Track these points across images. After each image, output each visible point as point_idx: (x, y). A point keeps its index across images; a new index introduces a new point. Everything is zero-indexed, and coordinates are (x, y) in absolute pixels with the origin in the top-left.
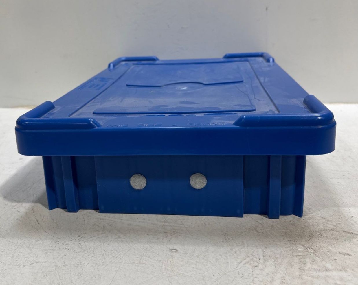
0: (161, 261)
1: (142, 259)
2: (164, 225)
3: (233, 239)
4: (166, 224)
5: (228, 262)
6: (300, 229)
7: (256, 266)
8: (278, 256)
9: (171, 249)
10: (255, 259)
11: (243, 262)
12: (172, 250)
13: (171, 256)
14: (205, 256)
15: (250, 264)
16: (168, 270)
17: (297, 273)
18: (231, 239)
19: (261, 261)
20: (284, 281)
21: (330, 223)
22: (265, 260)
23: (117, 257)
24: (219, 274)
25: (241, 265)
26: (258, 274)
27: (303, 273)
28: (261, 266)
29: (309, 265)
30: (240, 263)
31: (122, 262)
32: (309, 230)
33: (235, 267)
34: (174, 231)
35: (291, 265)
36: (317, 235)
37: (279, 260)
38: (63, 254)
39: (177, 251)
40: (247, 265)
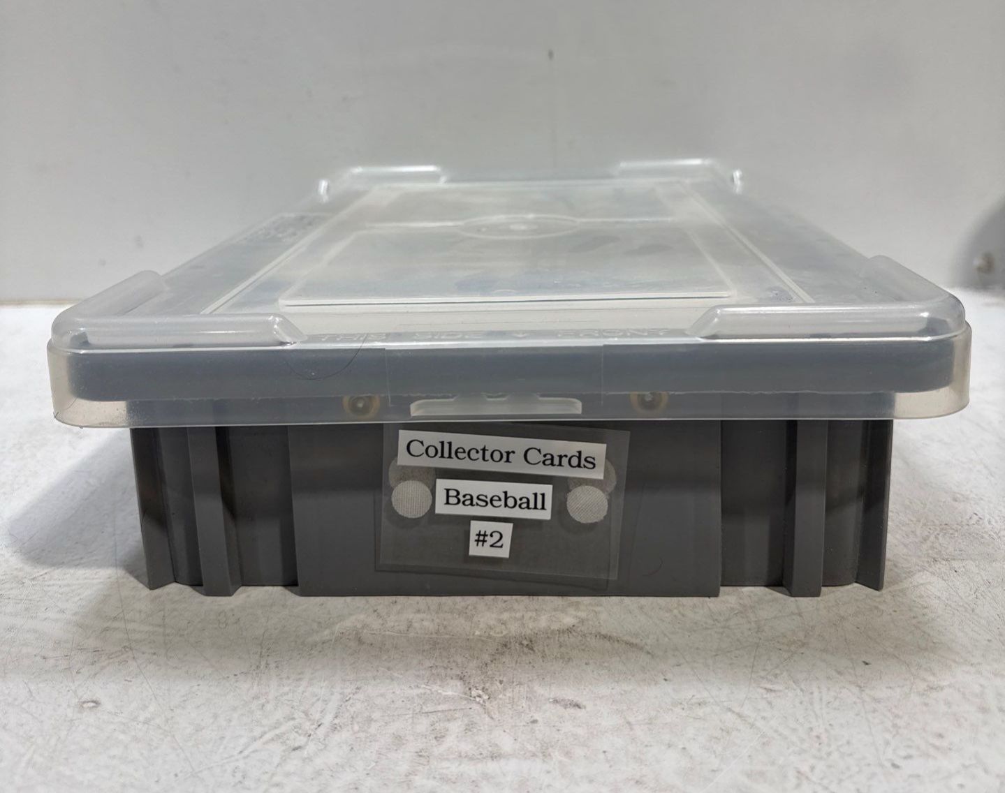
9: (83, 700)
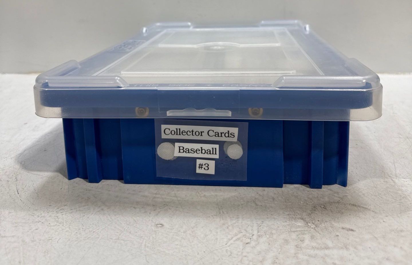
0: (142, 237)
1: (122, 234)
2: (155, 198)
3: (227, 213)
4: (157, 196)
5: (217, 239)
6: (303, 201)
7: (247, 244)
8: (274, 232)
10: (248, 235)
11: (234, 239)
12: (157, 225)
13: (155, 231)
14: (192, 232)
15: (242, 241)
16: (148, 247)
17: (293, 251)
18: (225, 213)
19: (255, 237)
20: (277, 261)
21: (336, 195)
22: (259, 236)
23: (94, 232)
24: (204, 252)
25: (232, 241)
26: (248, 253)
27: (299, 251)
28: (253, 243)
29: (307, 242)
30: (230, 240)
31: (98, 238)
32: (313, 203)
33: (224, 244)
34: (165, 203)
35: (286, 241)
36: (320, 208)
37: (275, 237)
38: (35, 228)
39: (162, 225)
40: (238, 242)
